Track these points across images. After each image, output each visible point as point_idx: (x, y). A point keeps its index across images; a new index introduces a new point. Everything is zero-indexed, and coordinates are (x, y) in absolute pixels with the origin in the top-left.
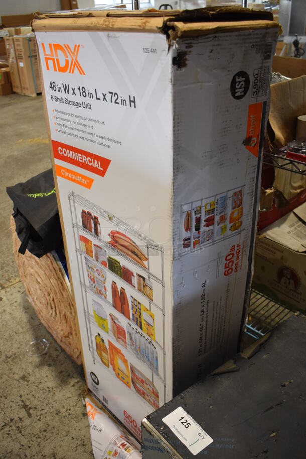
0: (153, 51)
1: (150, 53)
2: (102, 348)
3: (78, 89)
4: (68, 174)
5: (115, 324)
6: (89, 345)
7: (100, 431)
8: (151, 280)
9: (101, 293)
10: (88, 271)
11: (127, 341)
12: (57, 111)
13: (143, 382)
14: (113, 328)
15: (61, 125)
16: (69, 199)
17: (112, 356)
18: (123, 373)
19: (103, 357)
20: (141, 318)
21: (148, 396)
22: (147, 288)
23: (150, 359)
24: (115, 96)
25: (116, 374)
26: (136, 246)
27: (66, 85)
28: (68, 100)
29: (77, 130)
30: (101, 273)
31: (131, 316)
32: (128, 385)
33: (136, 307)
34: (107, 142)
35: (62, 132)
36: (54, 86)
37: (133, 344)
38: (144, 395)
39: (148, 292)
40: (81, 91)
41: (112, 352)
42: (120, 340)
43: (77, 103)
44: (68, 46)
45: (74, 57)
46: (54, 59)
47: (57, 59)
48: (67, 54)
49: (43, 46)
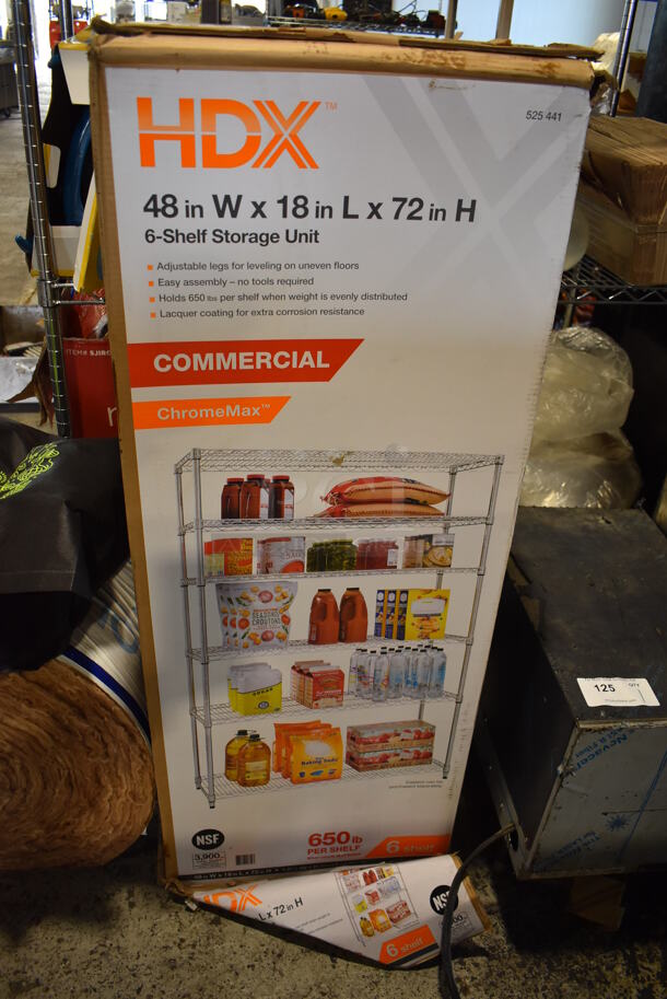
0: (553, 116)
1: (545, 119)
2: (248, 756)
3: (279, 202)
4: (183, 412)
5: (307, 678)
6: (200, 777)
7: (299, 902)
8: (451, 530)
9: (265, 638)
10: (223, 612)
11: (346, 689)
12: (170, 267)
13: (385, 739)
14: (301, 690)
15: (181, 299)
16: (178, 473)
17: (284, 751)
18: (320, 762)
19: (248, 772)
20: (405, 618)
21: (397, 755)
22: (436, 551)
23: (419, 681)
24: (411, 204)
25: (291, 781)
26: (413, 485)
27: (227, 199)
28: (227, 234)
29: (249, 298)
30: (277, 592)
31: (371, 630)
32: (333, 776)
33: (390, 605)
34: (359, 304)
35: (182, 315)
36: (166, 205)
37: (365, 684)
38: (384, 762)
39: (439, 557)
40: (291, 206)
41: (288, 740)
42: (320, 702)
43: (267, 235)
44: (271, 104)
45: (286, 129)
46: (192, 137)
47: (204, 137)
48: (258, 124)
49: (144, 105)
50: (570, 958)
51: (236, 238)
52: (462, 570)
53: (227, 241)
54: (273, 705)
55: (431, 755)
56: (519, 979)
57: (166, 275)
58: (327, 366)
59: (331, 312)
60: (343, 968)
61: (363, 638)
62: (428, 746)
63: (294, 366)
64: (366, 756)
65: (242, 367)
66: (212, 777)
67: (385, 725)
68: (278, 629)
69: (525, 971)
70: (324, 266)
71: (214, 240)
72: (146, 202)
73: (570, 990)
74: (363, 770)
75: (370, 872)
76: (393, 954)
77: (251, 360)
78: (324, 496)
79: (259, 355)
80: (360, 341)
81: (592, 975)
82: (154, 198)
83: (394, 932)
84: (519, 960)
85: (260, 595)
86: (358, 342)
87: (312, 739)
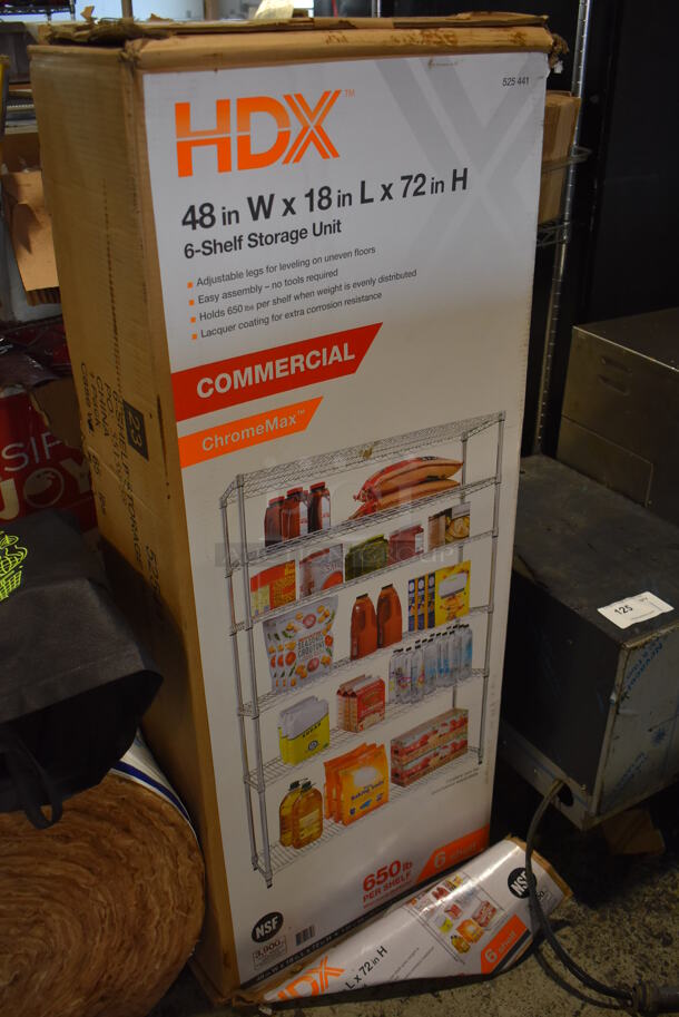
0: (522, 81)
1: (516, 84)
2: (301, 811)
3: (306, 196)
4: (226, 437)
5: (352, 700)
6: (256, 855)
7: (382, 951)
8: (467, 500)
9: (311, 668)
10: (270, 652)
11: (387, 700)
12: (209, 281)
13: (424, 741)
14: (346, 714)
15: (221, 313)
16: (224, 507)
17: (334, 792)
18: (368, 791)
19: (303, 829)
20: (434, 603)
21: (436, 755)
22: (456, 523)
23: (450, 666)
24: (416, 181)
25: (343, 823)
26: (432, 462)
27: (261, 199)
28: (261, 236)
29: (283, 301)
30: (319, 612)
31: (405, 627)
32: (382, 801)
33: (421, 593)
34: (378, 288)
35: (221, 331)
36: (204, 215)
37: (403, 687)
38: (425, 767)
39: (458, 530)
40: (316, 198)
41: (338, 778)
42: (364, 722)
43: (297, 232)
44: (299, 97)
45: (312, 121)
46: (229, 139)
47: (240, 138)
48: (287, 117)
49: (183, 110)
50: (638, 894)
51: (269, 240)
52: (478, 537)
53: (262, 244)
54: (322, 743)
55: (466, 742)
56: (607, 932)
57: (207, 290)
58: (353, 357)
59: (354, 301)
60: (449, 998)
61: (399, 638)
62: (462, 734)
63: (324, 364)
64: (410, 766)
65: (279, 375)
66: (268, 848)
67: (424, 726)
68: (322, 654)
69: (608, 922)
70: (346, 255)
71: (249, 245)
72: (184, 214)
73: (654, 921)
74: (408, 783)
75: (438, 889)
76: (493, 959)
77: (286, 367)
78: (357, 494)
79: (293, 358)
80: (379, 326)
81: (664, 900)
82: (192, 209)
83: (488, 936)
84: (598, 916)
85: (304, 622)
86: (378, 326)
87: (359, 768)
